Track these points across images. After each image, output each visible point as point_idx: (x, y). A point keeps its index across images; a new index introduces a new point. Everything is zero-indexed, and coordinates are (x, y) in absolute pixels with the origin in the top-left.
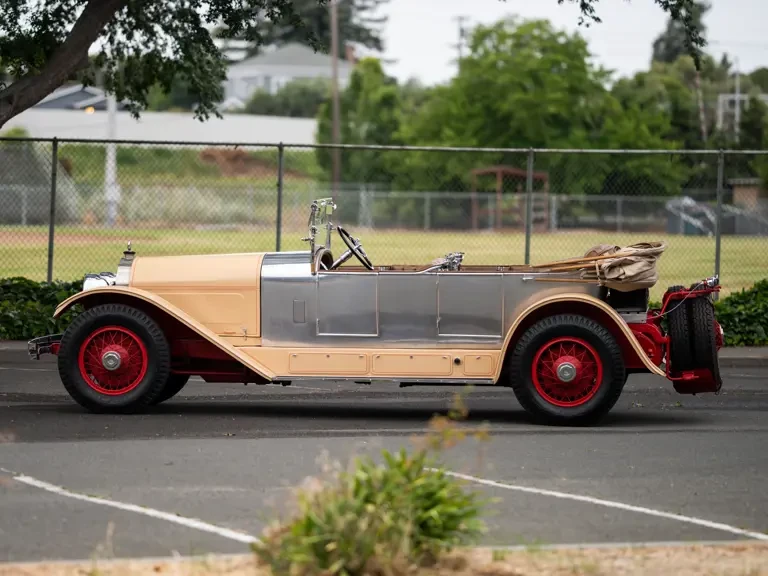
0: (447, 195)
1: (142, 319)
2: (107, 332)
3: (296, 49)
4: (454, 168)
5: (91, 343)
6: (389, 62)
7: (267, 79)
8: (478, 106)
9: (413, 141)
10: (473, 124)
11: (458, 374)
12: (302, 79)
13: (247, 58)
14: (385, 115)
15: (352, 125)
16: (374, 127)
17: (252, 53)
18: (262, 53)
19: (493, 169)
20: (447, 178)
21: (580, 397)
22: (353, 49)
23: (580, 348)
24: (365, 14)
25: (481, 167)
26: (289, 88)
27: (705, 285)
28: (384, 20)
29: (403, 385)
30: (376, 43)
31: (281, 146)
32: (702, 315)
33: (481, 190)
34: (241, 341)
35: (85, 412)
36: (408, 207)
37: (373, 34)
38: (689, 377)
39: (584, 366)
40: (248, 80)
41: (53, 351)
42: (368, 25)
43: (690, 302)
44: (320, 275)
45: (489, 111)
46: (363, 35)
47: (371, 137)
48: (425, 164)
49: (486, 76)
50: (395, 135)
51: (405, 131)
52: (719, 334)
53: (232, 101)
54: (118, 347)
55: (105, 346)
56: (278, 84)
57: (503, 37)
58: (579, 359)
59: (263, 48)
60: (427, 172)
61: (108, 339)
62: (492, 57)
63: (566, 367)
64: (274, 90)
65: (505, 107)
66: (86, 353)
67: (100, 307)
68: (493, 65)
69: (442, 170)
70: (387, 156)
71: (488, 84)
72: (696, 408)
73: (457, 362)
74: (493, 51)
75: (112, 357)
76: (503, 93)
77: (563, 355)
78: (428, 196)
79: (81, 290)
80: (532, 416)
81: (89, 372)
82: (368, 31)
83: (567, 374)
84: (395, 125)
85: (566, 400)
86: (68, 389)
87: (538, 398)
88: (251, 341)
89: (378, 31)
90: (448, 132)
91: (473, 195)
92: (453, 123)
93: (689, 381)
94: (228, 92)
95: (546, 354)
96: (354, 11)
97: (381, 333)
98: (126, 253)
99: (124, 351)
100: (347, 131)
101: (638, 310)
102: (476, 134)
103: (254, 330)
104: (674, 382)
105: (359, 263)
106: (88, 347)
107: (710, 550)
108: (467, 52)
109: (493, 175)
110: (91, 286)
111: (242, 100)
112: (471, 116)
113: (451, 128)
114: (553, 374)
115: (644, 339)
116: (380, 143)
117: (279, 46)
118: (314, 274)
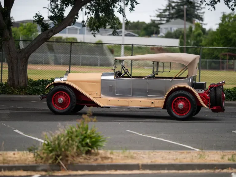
0: (215, 60)
1: (69, 90)
2: (60, 93)
3: (179, 20)
4: (216, 53)
5: (55, 96)
6: (204, 24)
7: (171, 28)
8: (223, 36)
9: (206, 46)
10: (222, 41)
11: (153, 106)
12: (180, 29)
13: (166, 23)
14: (198, 39)
15: (189, 41)
16: (195, 42)
17: (168, 21)
18: (171, 21)
19: (226, 53)
20: (214, 56)
21: (184, 113)
22: (194, 20)
23: (185, 99)
24: (198, 11)
25: (223, 53)
26: (177, 30)
27: (220, 83)
28: (204, 13)
29: (140, 109)
30: (202, 19)
31: (132, 45)
32: (219, 91)
33: (222, 59)
34: (96, 96)
35: (53, 114)
36: (204, 63)
37: (201, 17)
38: (215, 108)
39: (186, 104)
40: (166, 28)
41: (46, 98)
42: (199, 14)
43: (216, 88)
44: (117, 79)
45: (226, 38)
46: (198, 17)
47: (195, 44)
48: (208, 52)
49: (225, 28)
50: (200, 44)
51: (204, 43)
52: (224, 96)
53: (161, 34)
54: (63, 97)
55: (59, 96)
56: (174, 30)
57: (231, 18)
58: (185, 102)
59: (171, 20)
60: (209, 54)
61: (60, 95)
62: (227, 23)
63: (181, 105)
64: (173, 31)
65: (230, 37)
66: (54, 98)
67: (58, 86)
68: (228, 25)
69: (213, 54)
70: (198, 49)
71: (226, 31)
72: (221, 117)
73: (152, 103)
74: (228, 22)
75: (61, 99)
76: (230, 33)
77: (180, 101)
78: (208, 60)
79: (54, 81)
80: (172, 118)
81: (55, 103)
82: (199, 16)
83: (181, 107)
84: (201, 41)
85: (181, 113)
86: (49, 108)
87: (173, 113)
88: (98, 96)
89: (202, 16)
90: (215, 43)
91: (221, 60)
92: (216, 41)
93: (214, 109)
94: (161, 31)
95: (176, 101)
96: (196, 10)
97: (132, 95)
98: (67, 72)
99: (64, 98)
100: (188, 42)
101: (202, 90)
102: (223, 43)
103: (99, 93)
104: (212, 109)
105: (127, 76)
106: (55, 97)
107: (174, 153)
108: (221, 22)
109: (226, 55)
110: (56, 80)
111: (164, 34)
112: (221, 39)
113: (216, 42)
114: (177, 106)
115: (203, 98)
116: (197, 46)
117: (175, 20)
118: (115, 78)
